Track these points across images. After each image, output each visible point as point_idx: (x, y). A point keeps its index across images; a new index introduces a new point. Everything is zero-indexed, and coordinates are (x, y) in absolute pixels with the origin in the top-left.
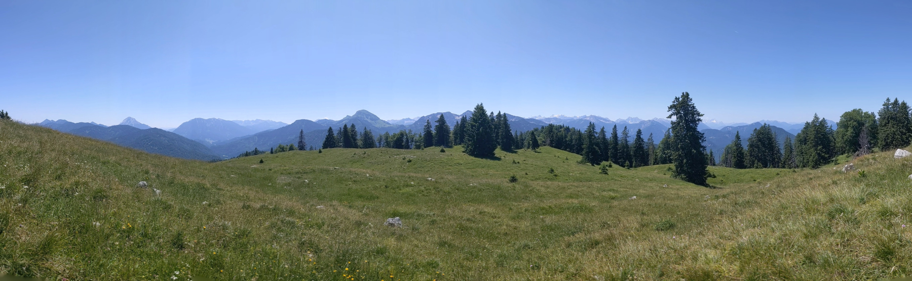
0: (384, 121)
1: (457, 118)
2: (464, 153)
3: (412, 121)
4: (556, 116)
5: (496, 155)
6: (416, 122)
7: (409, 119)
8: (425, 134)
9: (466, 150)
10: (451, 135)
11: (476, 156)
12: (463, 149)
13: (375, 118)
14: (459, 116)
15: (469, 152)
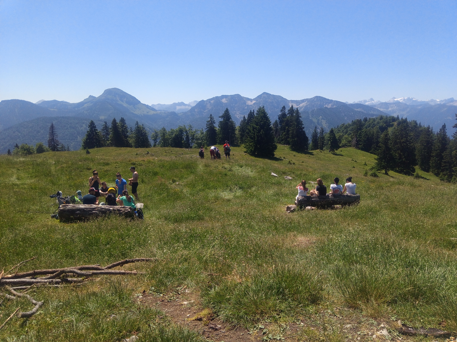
0: (147, 106)
1: (249, 103)
2: (246, 154)
3: (187, 107)
4: (399, 99)
5: (275, 156)
6: (193, 109)
7: (182, 104)
8: (208, 131)
9: (247, 151)
10: (237, 132)
11: (256, 156)
12: (245, 150)
13: (134, 102)
14: (251, 100)
15: (250, 152)
